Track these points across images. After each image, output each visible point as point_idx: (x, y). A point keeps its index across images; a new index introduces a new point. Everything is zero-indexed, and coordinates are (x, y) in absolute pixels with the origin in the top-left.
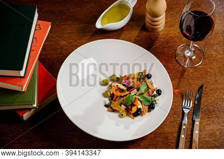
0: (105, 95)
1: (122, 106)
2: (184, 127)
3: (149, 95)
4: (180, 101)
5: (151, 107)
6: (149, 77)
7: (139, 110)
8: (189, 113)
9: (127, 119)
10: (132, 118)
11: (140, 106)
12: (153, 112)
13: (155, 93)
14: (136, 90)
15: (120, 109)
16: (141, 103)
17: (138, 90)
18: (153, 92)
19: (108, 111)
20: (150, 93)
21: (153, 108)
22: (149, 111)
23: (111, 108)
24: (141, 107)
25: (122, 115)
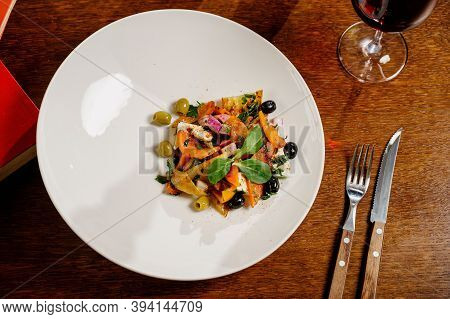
0: (157, 151)
1: (200, 184)
2: (346, 240)
3: (267, 159)
5: (270, 188)
6: (268, 107)
7: (239, 194)
9: (211, 215)
10: (222, 213)
11: (242, 186)
12: (274, 198)
13: (281, 152)
14: (233, 145)
15: (194, 190)
16: (245, 177)
17: (240, 144)
18: (276, 150)
19: (164, 192)
20: (271, 153)
21: (275, 191)
22: (264, 196)
23: (173, 187)
24: (245, 190)
25: (198, 205)
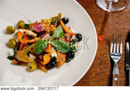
0: (9, 45)
1: (31, 56)
2: (116, 79)
3: (66, 40)
4: (105, 48)
5: (70, 55)
7: (53, 59)
8: (119, 61)
9: (39, 74)
10: (45, 72)
11: (54, 54)
12: (73, 62)
13: (74, 37)
14: (48, 35)
15: (28, 59)
16: (56, 51)
17: (51, 34)
18: (71, 37)
19: (12, 64)
20: (68, 39)
21: (73, 57)
22: (67, 61)
23: (16, 60)
24: (56, 56)
25: (31, 68)
